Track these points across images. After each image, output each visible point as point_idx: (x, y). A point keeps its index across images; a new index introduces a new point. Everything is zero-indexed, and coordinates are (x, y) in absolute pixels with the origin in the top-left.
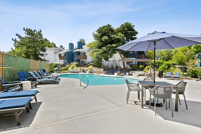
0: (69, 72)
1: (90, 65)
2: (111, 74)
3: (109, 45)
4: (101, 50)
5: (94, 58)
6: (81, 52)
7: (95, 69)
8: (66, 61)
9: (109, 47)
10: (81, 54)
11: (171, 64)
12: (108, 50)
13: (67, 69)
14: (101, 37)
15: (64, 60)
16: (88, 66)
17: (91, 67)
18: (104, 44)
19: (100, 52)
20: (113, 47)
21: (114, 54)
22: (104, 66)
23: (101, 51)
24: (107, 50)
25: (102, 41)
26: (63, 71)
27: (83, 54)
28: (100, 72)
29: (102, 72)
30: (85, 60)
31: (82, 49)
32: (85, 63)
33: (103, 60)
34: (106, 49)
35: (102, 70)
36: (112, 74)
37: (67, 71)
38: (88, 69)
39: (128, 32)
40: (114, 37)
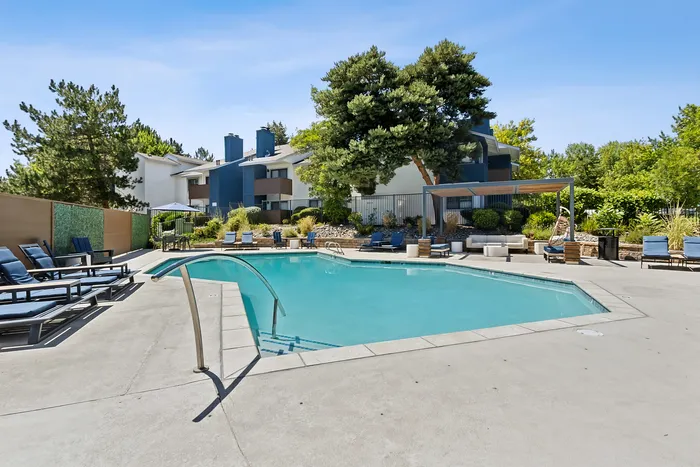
0: (218, 245)
1: (304, 215)
2: (389, 250)
3: (380, 130)
4: (342, 151)
5: (319, 188)
6: (268, 168)
7: (322, 230)
8: (214, 204)
9: (377, 137)
10: (268, 174)
11: (637, 201)
12: (377, 150)
13: (212, 234)
14: (343, 102)
15: (206, 201)
16: (294, 222)
17: (308, 220)
18: (356, 126)
19: (343, 159)
20: (393, 137)
21: (401, 165)
22: (359, 220)
23: (344, 156)
24: (372, 152)
25: (350, 117)
26: (197, 243)
27: (276, 174)
28: (343, 243)
29: (350, 241)
30: (284, 197)
31: (273, 154)
32: (284, 207)
33: (355, 194)
34: (367, 145)
35: (350, 234)
36: (395, 251)
37: (212, 242)
38: (296, 232)
39: (453, 77)
40: (399, 99)
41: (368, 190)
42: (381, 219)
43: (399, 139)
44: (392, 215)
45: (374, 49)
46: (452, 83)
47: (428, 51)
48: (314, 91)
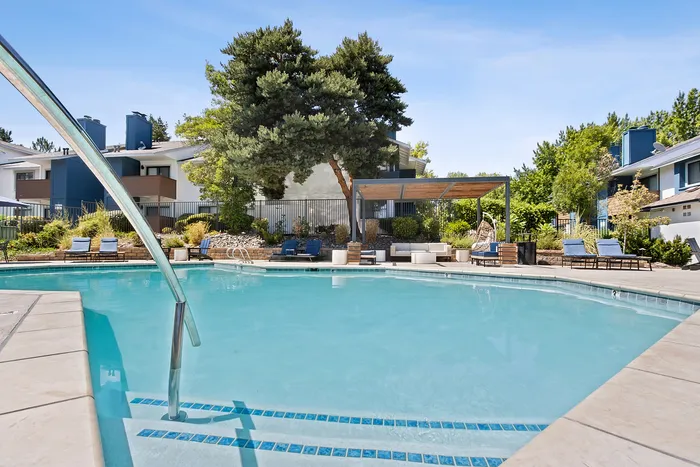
1: (195, 220)
2: (307, 260)
3: (297, 117)
4: (251, 141)
5: (214, 188)
6: (142, 163)
7: (218, 240)
8: (59, 207)
9: (293, 125)
10: (143, 172)
12: (291, 141)
13: (51, 242)
14: (250, 81)
15: (47, 202)
16: (181, 229)
17: (200, 226)
18: (267, 111)
19: (249, 149)
20: (312, 128)
21: (318, 162)
22: (264, 225)
24: (286, 143)
25: (259, 100)
26: (22, 254)
27: (153, 172)
29: (255, 251)
30: (165, 200)
31: (149, 147)
32: (164, 213)
33: (260, 197)
34: (281, 134)
35: (255, 243)
36: (314, 260)
37: (51, 252)
38: (181, 242)
39: (372, 74)
40: (319, 85)
41: (275, 193)
42: (291, 226)
43: (319, 132)
44: (304, 222)
45: (288, 24)
46: (372, 81)
47: (347, 43)
48: (210, 69)
